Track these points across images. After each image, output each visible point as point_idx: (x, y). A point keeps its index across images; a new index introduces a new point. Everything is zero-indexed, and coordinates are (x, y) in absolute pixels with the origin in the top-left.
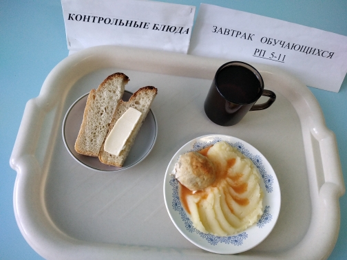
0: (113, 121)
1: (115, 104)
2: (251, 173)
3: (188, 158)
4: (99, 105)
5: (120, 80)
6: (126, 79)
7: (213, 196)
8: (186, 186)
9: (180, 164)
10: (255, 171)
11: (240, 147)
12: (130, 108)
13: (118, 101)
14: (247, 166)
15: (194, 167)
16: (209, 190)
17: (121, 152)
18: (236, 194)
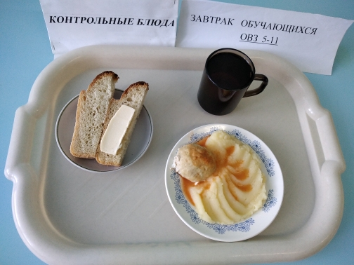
0: (106, 120)
1: (107, 103)
2: (251, 159)
3: (187, 150)
4: (90, 106)
5: (110, 78)
6: (115, 77)
7: (215, 185)
8: (187, 178)
9: (180, 157)
10: (255, 156)
12: (123, 106)
13: (110, 100)
14: (247, 152)
15: (194, 158)
16: (211, 180)
17: (119, 151)
18: (237, 181)
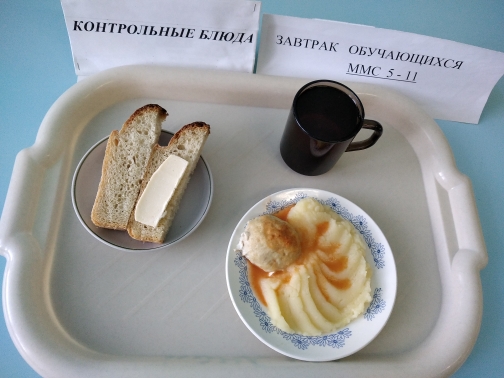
0: (146, 176)
1: (149, 151)
2: (352, 242)
3: (260, 225)
4: (124, 153)
5: (154, 114)
6: (163, 113)
7: (298, 278)
8: (259, 265)
9: (249, 234)
10: (358, 238)
11: (334, 205)
12: (171, 156)
13: (152, 146)
14: (346, 232)
15: (269, 237)
16: (292, 270)
17: (161, 221)
18: (331, 273)
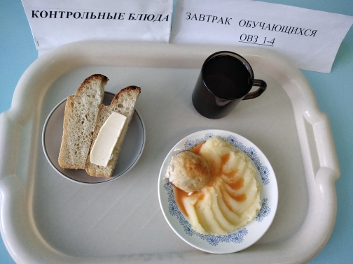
0: (96, 129)
1: (97, 110)
3: (181, 160)
4: (78, 112)
6: (105, 79)
7: (210, 195)
9: (173, 167)
10: (250, 165)
11: (233, 141)
12: (113, 113)
15: (188, 169)
16: (205, 190)
17: (110, 162)
18: (232, 191)
